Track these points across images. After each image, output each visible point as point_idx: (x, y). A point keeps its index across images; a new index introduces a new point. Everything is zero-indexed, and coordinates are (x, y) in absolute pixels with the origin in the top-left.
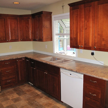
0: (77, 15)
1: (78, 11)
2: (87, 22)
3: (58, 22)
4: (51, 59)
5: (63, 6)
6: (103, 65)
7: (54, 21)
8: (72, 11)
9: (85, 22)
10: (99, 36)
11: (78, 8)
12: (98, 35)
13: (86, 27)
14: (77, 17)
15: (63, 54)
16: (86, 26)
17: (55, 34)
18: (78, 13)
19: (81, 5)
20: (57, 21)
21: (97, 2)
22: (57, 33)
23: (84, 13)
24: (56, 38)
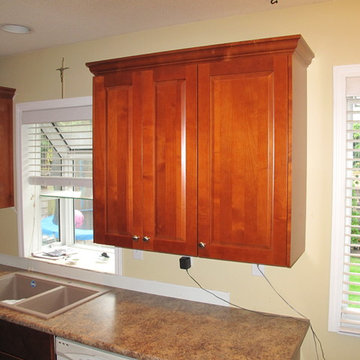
0: (126, 110)
1: (131, 93)
2: (167, 140)
3: (38, 131)
4: (8, 283)
5: (61, 70)
6: (227, 305)
7: (23, 126)
8: (103, 93)
9: (156, 139)
10: (217, 201)
11: (131, 84)
12: (213, 195)
13: (160, 161)
14: (124, 117)
15: (61, 261)
16: (164, 157)
17: (24, 179)
18: (131, 104)
19: (143, 72)
20: (34, 125)
21: (208, 64)
22: (33, 174)
23: (153, 106)
24: (29, 195)
